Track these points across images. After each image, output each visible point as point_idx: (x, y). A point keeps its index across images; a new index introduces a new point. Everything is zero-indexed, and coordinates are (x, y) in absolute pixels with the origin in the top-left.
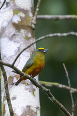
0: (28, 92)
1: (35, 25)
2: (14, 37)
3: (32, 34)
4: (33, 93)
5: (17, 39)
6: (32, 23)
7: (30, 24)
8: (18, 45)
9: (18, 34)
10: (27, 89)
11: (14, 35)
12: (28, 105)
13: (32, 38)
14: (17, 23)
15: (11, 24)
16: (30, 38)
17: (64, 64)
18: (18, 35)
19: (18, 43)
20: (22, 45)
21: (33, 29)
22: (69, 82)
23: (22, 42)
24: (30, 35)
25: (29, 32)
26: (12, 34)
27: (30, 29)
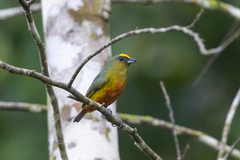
0: (97, 133)
1: (109, 12)
2: (71, 34)
3: (104, 29)
4: (107, 136)
5: (77, 38)
6: (104, 10)
7: (99, 12)
8: (78, 49)
9: (79, 28)
10: (95, 129)
11: (71, 31)
12: (99, 156)
13: (104, 37)
14: (76, 9)
15: (65, 11)
16: (100, 36)
17: (162, 84)
18: (78, 31)
19: (79, 45)
20: (86, 50)
21: (106, 21)
22: (171, 115)
23: (86, 44)
24: (99, 31)
25: (98, 25)
26: (68, 29)
27: (99, 21)
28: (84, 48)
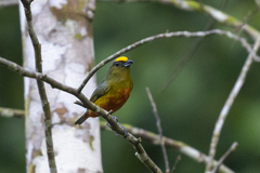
0: (80, 141)
1: (94, 12)
2: (53, 34)
3: (88, 30)
4: (91, 145)
5: (60, 38)
6: (88, 9)
7: (84, 11)
8: (62, 51)
9: (62, 28)
10: (78, 136)
11: (54, 31)
12: (82, 166)
13: (88, 38)
14: (59, 7)
15: (47, 9)
16: (84, 37)
17: (147, 89)
18: (61, 31)
19: (62, 46)
20: (70, 52)
21: (90, 20)
22: (158, 124)
23: (70, 46)
24: (83, 32)
25: (82, 25)
26: (50, 29)
27: (84, 20)
28: (68, 49)
